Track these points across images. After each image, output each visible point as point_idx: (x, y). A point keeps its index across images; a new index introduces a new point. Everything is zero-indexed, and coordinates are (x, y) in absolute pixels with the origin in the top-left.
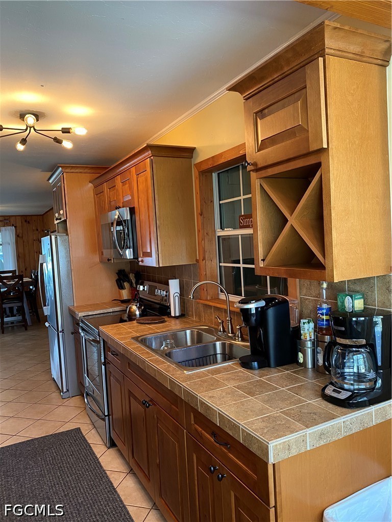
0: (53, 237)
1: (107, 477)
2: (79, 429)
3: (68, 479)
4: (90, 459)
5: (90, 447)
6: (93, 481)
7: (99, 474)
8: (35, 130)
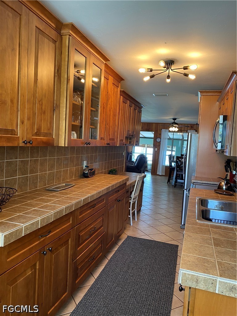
0: (190, 134)
1: (175, 275)
2: (178, 246)
3: (155, 266)
4: (172, 263)
5: (177, 257)
6: (166, 273)
7: (171, 272)
8: (172, 70)
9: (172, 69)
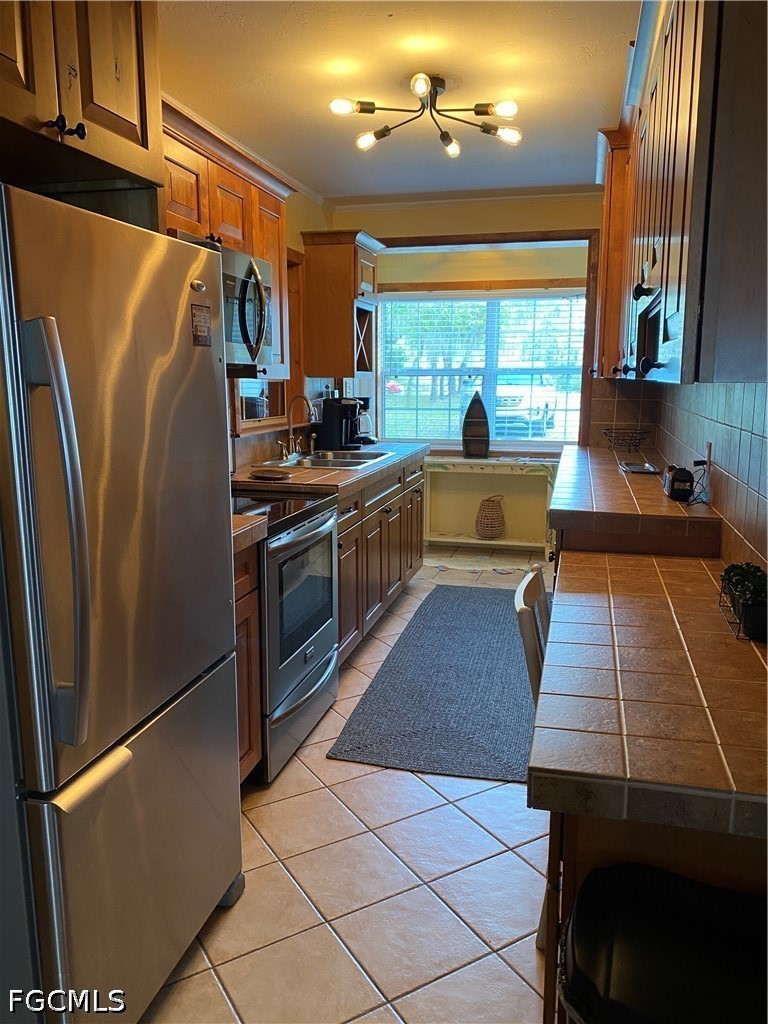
8: (438, 112)
9: (438, 108)
